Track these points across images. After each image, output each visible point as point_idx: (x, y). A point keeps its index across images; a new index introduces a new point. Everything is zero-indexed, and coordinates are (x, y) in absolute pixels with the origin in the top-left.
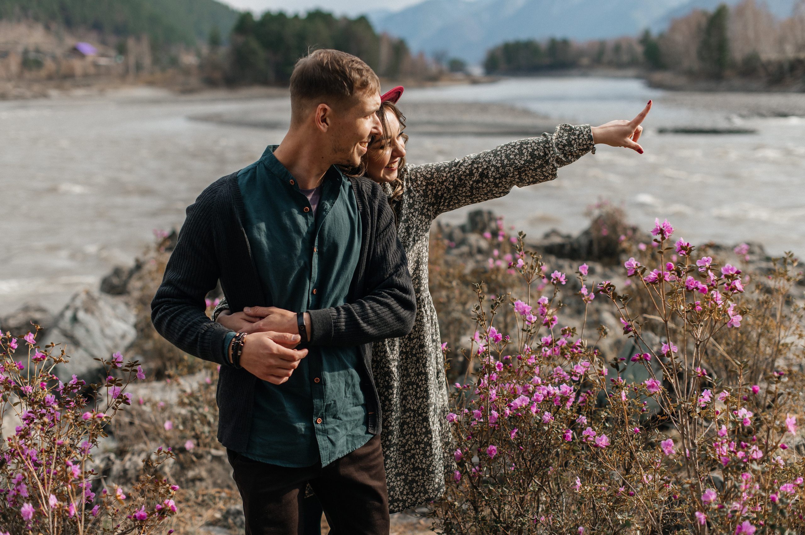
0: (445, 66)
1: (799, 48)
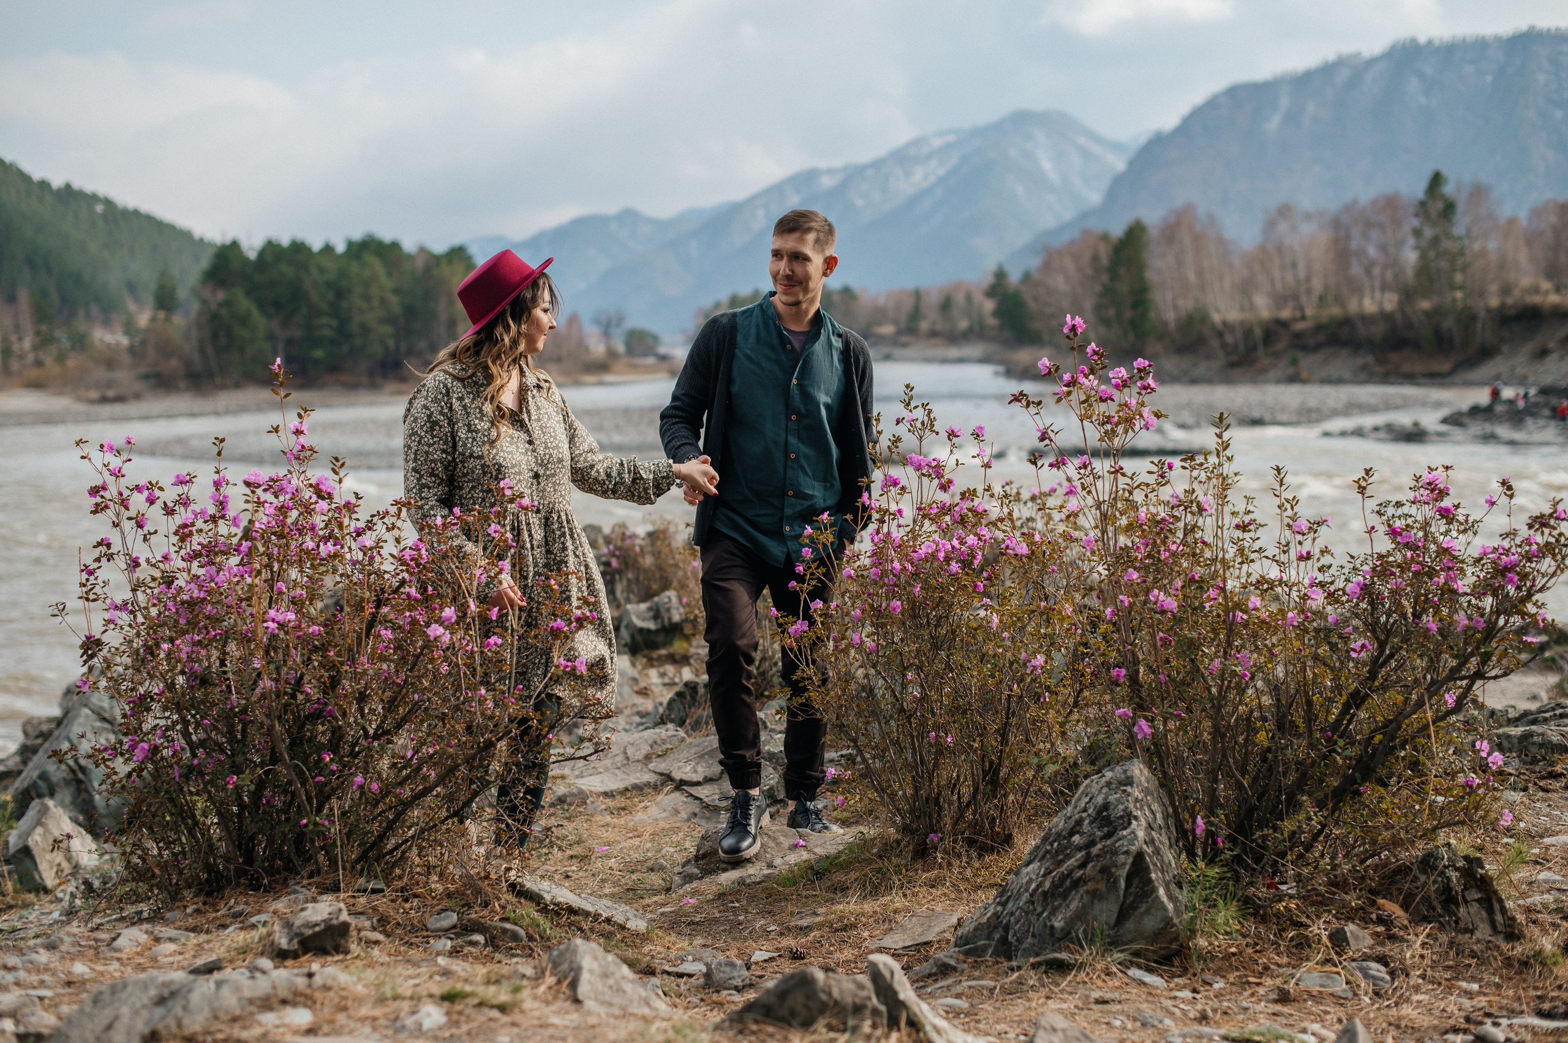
0: (619, 346)
1: (1280, 300)
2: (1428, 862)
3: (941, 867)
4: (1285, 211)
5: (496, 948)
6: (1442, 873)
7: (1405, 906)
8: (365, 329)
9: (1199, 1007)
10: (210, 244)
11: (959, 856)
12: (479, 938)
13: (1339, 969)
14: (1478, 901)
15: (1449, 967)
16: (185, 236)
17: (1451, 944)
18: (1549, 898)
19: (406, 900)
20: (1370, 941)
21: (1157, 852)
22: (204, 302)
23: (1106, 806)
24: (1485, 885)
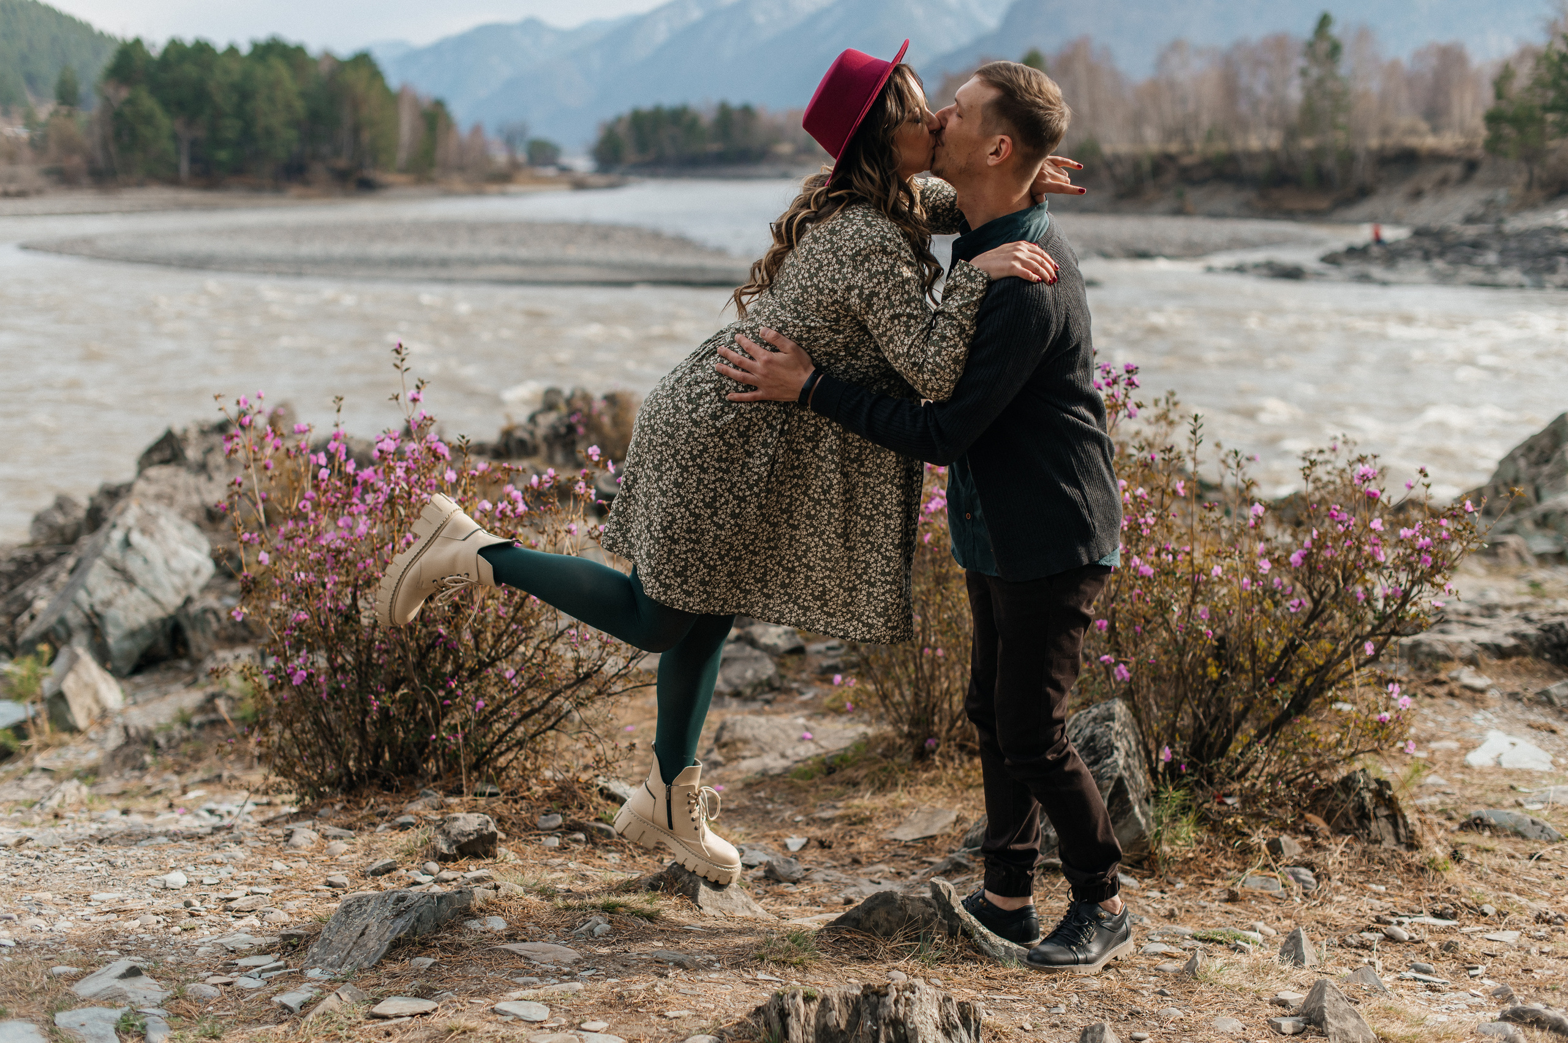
0: (521, 156)
1: (1169, 134)
2: (1347, 783)
3: (937, 768)
4: (1176, 46)
5: (595, 844)
6: (1358, 794)
7: (1328, 820)
8: (269, 133)
9: (1168, 906)
10: (111, 39)
11: (952, 759)
12: (581, 836)
13: (1276, 874)
14: (1386, 817)
15: (1362, 872)
16: (84, 28)
17: (1364, 853)
18: (1435, 800)
19: (516, 802)
20: (1299, 850)
21: (1132, 775)
22: (107, 99)
23: (1093, 738)
24: (1391, 803)
